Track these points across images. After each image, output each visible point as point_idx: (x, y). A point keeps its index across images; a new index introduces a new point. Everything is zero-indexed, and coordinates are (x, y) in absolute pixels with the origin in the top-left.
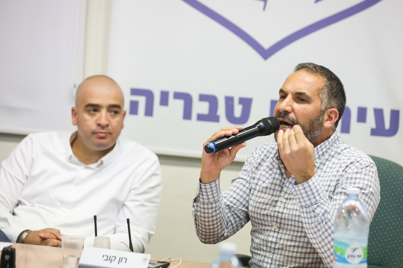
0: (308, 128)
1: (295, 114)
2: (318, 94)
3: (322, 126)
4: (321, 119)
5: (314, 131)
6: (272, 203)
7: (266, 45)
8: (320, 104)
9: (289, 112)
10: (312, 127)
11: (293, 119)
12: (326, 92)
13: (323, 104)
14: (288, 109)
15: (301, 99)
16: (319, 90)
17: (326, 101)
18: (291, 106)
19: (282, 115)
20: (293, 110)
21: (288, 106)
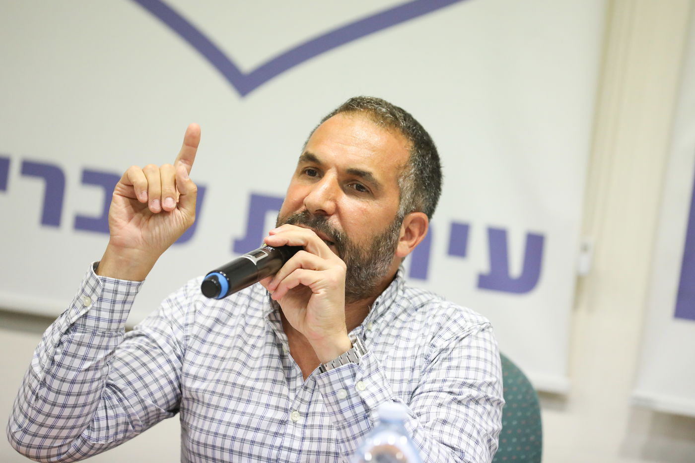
0: (366, 254)
1: (341, 218)
2: (397, 179)
3: (393, 251)
4: (394, 237)
5: (375, 264)
6: (269, 426)
7: (247, 62)
8: (396, 201)
9: (329, 213)
10: (376, 252)
11: (336, 231)
12: (412, 175)
13: (402, 201)
14: (328, 206)
15: (357, 185)
16: (399, 168)
17: (408, 195)
18: (334, 200)
19: (312, 219)
20: (337, 211)
21: (327, 199)
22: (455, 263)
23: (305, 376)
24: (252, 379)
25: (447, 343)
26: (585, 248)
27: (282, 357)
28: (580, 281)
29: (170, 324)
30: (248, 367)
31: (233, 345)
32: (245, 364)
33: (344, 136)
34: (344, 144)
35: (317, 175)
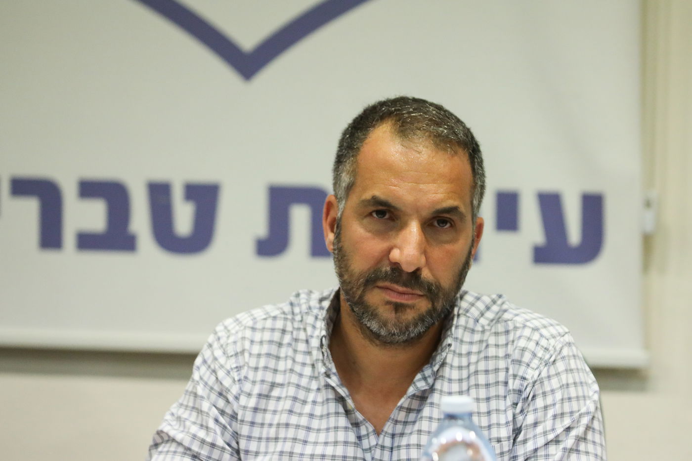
11: (429, 284)
22: (507, 238)
23: (378, 432)
24: (321, 443)
25: (537, 372)
26: (648, 204)
27: (347, 412)
28: (648, 241)
29: (214, 374)
30: (314, 429)
31: (286, 382)
32: (308, 429)
33: (416, 173)
34: (419, 184)
35: (387, 216)
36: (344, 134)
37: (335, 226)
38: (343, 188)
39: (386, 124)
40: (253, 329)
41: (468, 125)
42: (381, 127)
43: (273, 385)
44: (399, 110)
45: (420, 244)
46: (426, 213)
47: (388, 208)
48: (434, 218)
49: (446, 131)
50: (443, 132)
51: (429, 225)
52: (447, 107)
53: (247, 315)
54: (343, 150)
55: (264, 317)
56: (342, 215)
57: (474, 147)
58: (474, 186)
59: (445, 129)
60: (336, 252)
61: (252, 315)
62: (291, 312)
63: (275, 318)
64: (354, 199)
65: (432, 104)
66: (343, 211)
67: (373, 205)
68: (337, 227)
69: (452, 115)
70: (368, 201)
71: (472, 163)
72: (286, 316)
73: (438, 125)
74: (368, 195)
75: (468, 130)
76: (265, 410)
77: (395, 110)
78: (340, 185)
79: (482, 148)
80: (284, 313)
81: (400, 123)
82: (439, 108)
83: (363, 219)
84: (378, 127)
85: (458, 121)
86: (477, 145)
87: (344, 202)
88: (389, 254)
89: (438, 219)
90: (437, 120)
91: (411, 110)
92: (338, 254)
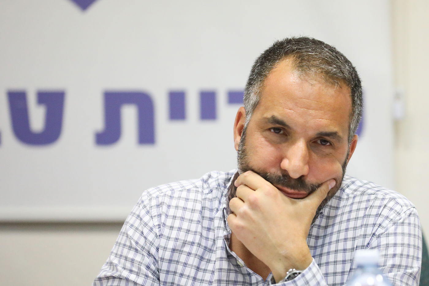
33: (307, 100)
34: (309, 109)
35: (282, 132)
36: (257, 62)
37: (242, 133)
38: (251, 105)
39: (289, 59)
40: (171, 197)
41: (354, 65)
42: (284, 61)
43: (185, 243)
44: (300, 49)
45: (304, 158)
46: (312, 133)
47: (283, 127)
48: (317, 138)
49: (335, 70)
50: (332, 70)
51: (313, 142)
52: (339, 49)
53: (166, 186)
54: (253, 75)
55: (181, 189)
56: (248, 125)
57: (356, 83)
58: (352, 114)
59: (335, 68)
60: (240, 152)
61: (171, 187)
62: (202, 187)
63: (189, 190)
64: (258, 116)
65: (327, 46)
66: (249, 122)
67: (272, 123)
68: (243, 134)
69: (342, 55)
70: (268, 119)
71: (353, 96)
72: (197, 189)
73: (330, 64)
74: (268, 115)
75: (354, 68)
76: (178, 262)
77: (297, 49)
78: (248, 102)
79: (363, 84)
80: (196, 187)
81: (299, 60)
82: (332, 50)
83: (263, 131)
84: (282, 61)
85: (347, 61)
86: (359, 81)
87: (250, 115)
88: (281, 162)
89: (321, 139)
90: (329, 60)
91: (310, 50)
92: (241, 154)
